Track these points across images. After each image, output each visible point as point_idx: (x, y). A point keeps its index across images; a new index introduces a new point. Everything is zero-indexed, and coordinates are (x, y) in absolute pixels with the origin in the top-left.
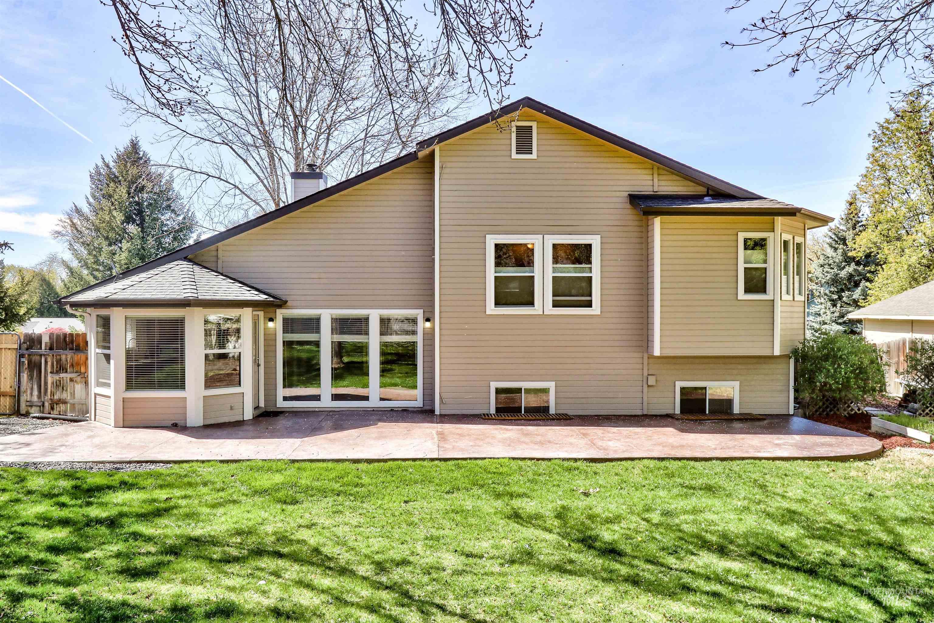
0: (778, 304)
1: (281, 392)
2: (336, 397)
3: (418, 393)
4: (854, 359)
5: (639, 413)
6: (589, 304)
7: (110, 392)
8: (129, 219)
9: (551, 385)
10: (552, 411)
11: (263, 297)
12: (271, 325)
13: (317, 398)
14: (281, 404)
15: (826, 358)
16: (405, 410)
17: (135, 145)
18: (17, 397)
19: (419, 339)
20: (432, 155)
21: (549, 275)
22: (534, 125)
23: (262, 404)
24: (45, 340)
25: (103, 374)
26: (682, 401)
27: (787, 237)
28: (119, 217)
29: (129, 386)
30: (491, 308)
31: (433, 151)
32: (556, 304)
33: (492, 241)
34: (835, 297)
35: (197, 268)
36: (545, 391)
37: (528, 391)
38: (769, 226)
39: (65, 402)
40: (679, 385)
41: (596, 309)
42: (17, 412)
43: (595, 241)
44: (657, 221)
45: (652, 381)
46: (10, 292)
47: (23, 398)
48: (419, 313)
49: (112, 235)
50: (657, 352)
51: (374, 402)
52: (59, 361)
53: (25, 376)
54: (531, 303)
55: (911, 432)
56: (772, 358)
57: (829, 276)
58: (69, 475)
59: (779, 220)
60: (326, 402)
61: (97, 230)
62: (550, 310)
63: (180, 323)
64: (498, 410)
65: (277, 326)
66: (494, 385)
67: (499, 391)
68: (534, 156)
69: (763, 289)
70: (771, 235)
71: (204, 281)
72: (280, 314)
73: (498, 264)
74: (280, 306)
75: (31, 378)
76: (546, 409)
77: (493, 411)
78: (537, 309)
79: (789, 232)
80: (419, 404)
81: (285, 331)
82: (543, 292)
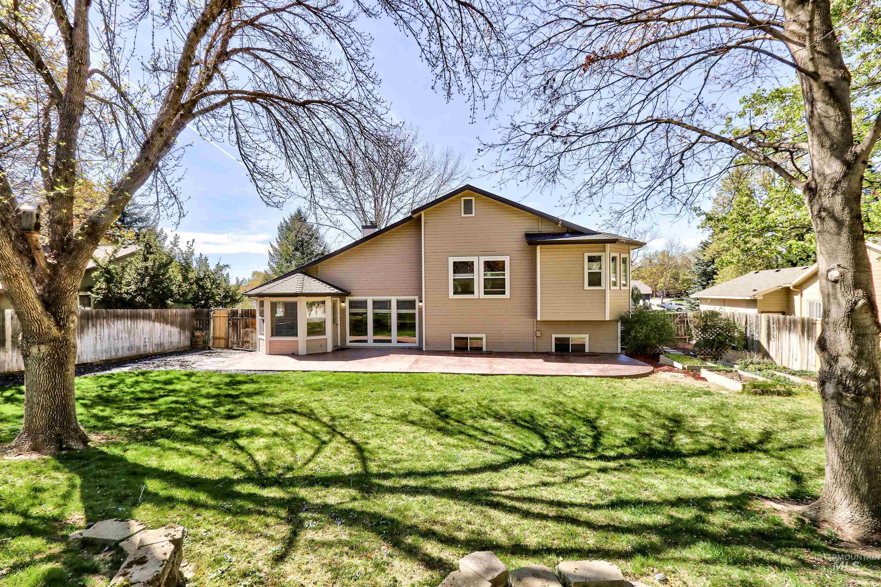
0: (608, 292)
1: (349, 338)
2: (375, 341)
3: (417, 338)
4: (652, 323)
5: (532, 351)
6: (503, 293)
7: (263, 337)
8: (296, 249)
9: (484, 336)
10: (484, 349)
11: (336, 291)
12: (343, 304)
13: (366, 341)
14: (348, 344)
15: (636, 322)
16: (410, 348)
17: (299, 211)
18: (227, 339)
19: (417, 312)
20: (420, 217)
21: (482, 278)
22: (473, 198)
23: (339, 344)
24: (240, 312)
25: (262, 329)
26: (556, 345)
27: (613, 254)
28: (292, 248)
29: (273, 335)
30: (451, 295)
31: (421, 215)
32: (486, 293)
33: (451, 260)
34: (704, 283)
35: (306, 277)
36: (481, 339)
37: (471, 338)
38: (602, 249)
39: (248, 342)
40: (554, 336)
41: (507, 295)
42: (227, 347)
43: (507, 259)
44: (539, 247)
45: (539, 334)
46: (232, 289)
47: (230, 340)
48: (416, 298)
49: (288, 257)
50: (539, 319)
51: (394, 344)
52: (246, 323)
53: (231, 330)
54: (472, 293)
56: (604, 322)
57: (700, 271)
58: (230, 376)
59: (608, 246)
60: (370, 344)
61: (281, 255)
62: (482, 296)
63: (295, 304)
64: (456, 348)
65: (346, 305)
66: (453, 335)
67: (456, 338)
68: (473, 215)
69: (599, 284)
70: (603, 254)
71: (307, 284)
72: (348, 299)
73: (455, 272)
74: (347, 295)
75: (233, 330)
76: (481, 348)
77: (453, 349)
78: (476, 296)
79: (616, 252)
80: (416, 345)
81: (351, 307)
82: (479, 287)
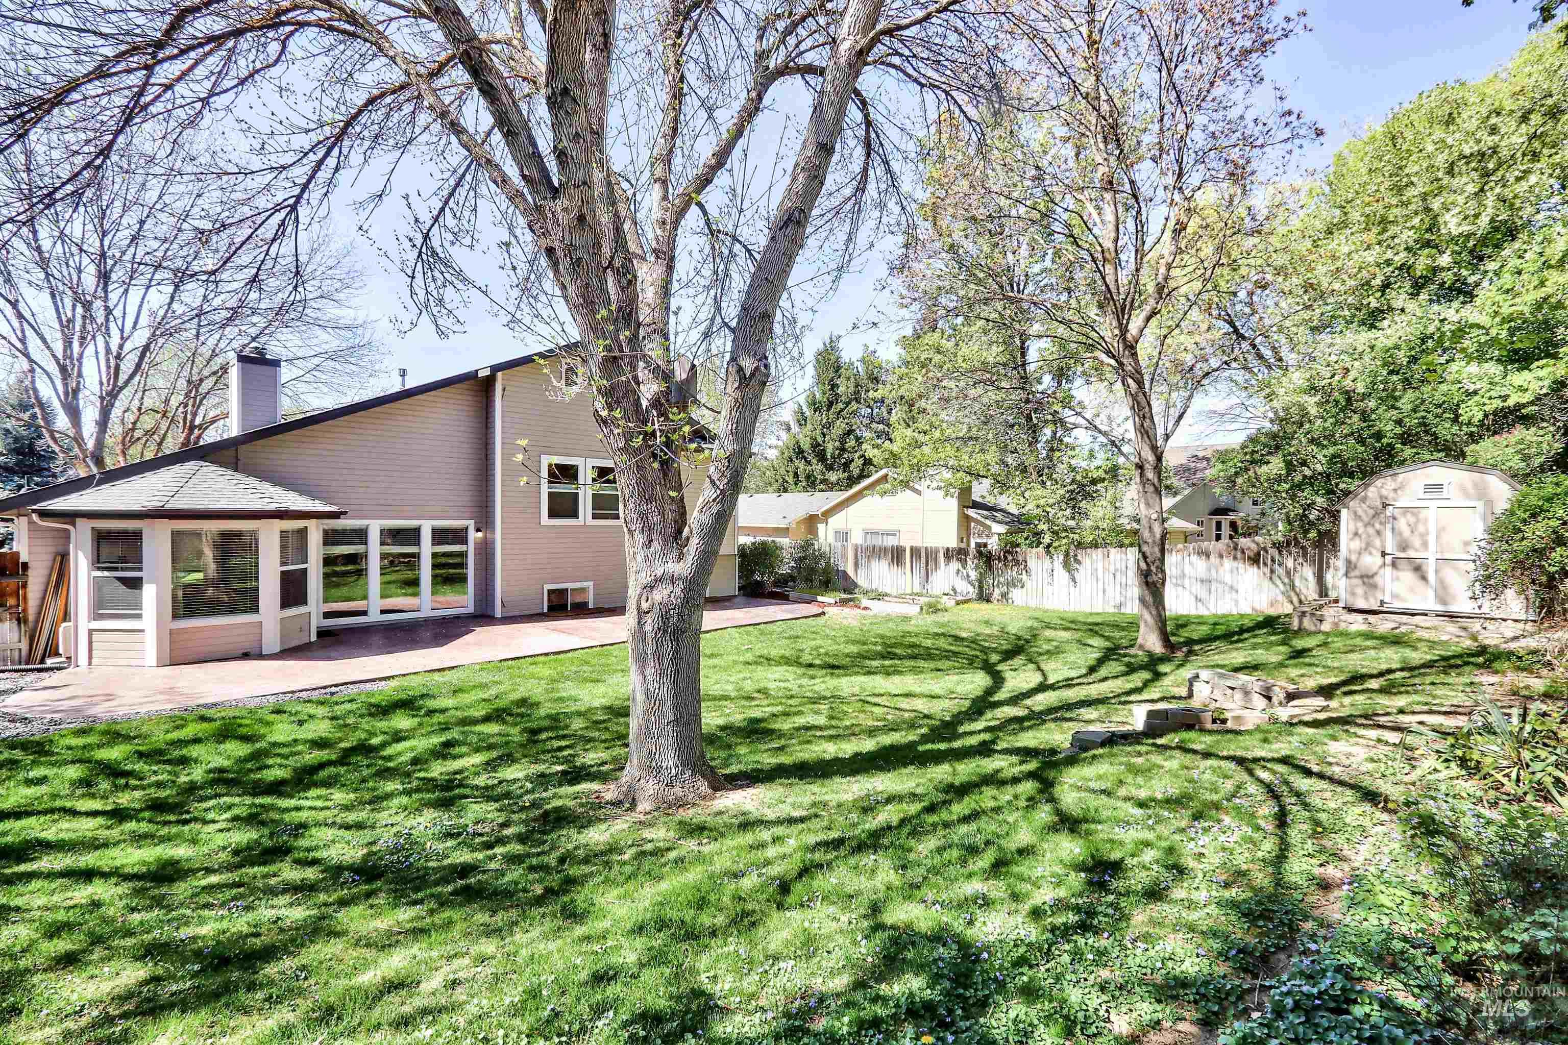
2: (384, 611)
3: (466, 598)
6: (617, 517)
9: (590, 584)
10: (591, 606)
13: (362, 612)
14: (322, 622)
16: (456, 617)
19: (471, 549)
21: (590, 492)
29: (176, 614)
30: (545, 519)
32: (595, 517)
33: (547, 461)
36: (586, 590)
37: (573, 591)
41: (621, 521)
48: (470, 525)
51: (426, 612)
54: (576, 515)
55: (820, 598)
60: (375, 617)
62: (590, 522)
64: (550, 608)
66: (547, 587)
67: (550, 592)
73: (550, 482)
76: (587, 605)
77: (546, 609)
78: (580, 521)
80: (471, 609)
81: (325, 543)
82: (585, 506)
